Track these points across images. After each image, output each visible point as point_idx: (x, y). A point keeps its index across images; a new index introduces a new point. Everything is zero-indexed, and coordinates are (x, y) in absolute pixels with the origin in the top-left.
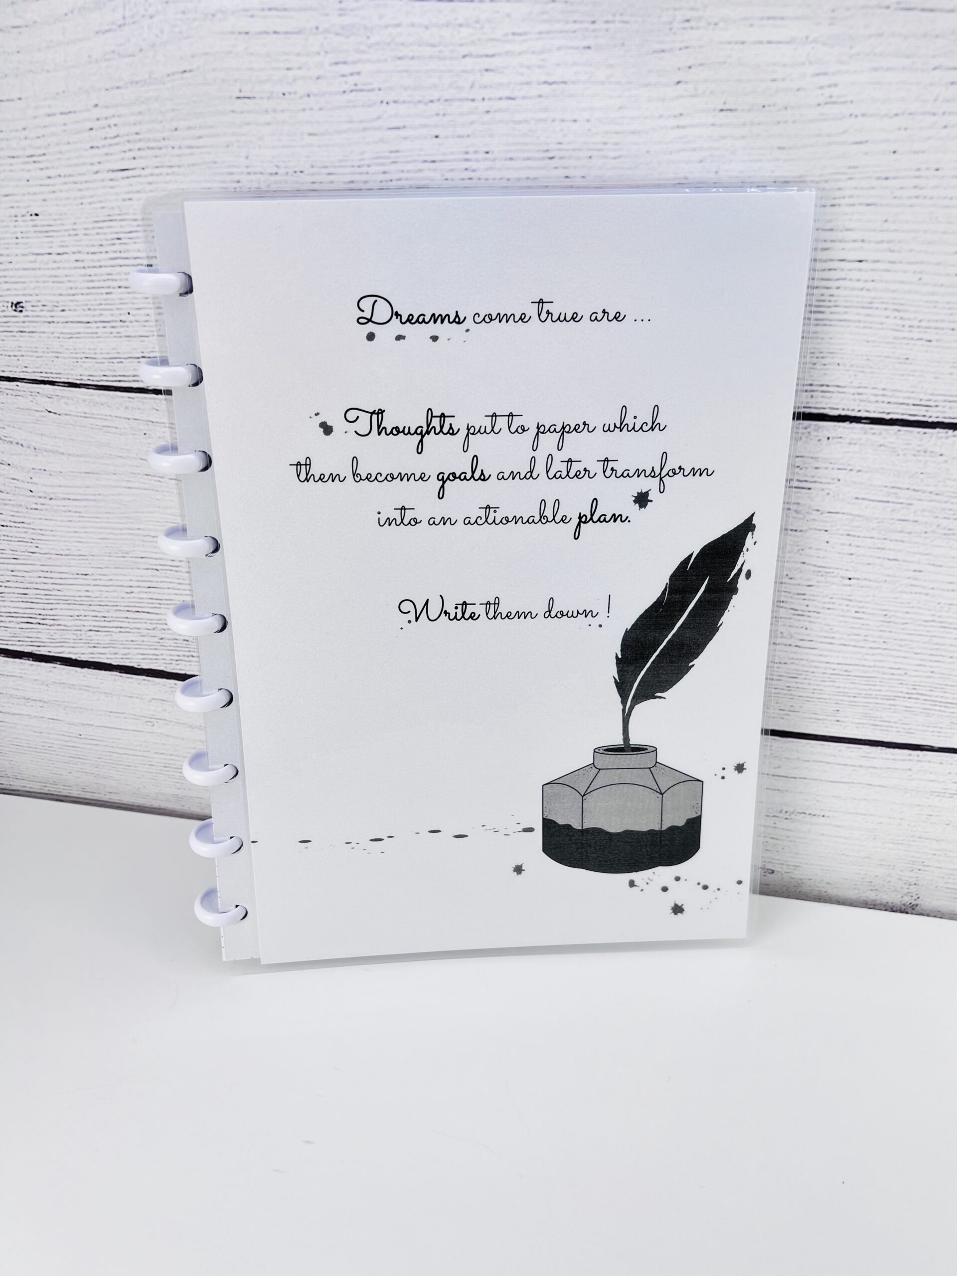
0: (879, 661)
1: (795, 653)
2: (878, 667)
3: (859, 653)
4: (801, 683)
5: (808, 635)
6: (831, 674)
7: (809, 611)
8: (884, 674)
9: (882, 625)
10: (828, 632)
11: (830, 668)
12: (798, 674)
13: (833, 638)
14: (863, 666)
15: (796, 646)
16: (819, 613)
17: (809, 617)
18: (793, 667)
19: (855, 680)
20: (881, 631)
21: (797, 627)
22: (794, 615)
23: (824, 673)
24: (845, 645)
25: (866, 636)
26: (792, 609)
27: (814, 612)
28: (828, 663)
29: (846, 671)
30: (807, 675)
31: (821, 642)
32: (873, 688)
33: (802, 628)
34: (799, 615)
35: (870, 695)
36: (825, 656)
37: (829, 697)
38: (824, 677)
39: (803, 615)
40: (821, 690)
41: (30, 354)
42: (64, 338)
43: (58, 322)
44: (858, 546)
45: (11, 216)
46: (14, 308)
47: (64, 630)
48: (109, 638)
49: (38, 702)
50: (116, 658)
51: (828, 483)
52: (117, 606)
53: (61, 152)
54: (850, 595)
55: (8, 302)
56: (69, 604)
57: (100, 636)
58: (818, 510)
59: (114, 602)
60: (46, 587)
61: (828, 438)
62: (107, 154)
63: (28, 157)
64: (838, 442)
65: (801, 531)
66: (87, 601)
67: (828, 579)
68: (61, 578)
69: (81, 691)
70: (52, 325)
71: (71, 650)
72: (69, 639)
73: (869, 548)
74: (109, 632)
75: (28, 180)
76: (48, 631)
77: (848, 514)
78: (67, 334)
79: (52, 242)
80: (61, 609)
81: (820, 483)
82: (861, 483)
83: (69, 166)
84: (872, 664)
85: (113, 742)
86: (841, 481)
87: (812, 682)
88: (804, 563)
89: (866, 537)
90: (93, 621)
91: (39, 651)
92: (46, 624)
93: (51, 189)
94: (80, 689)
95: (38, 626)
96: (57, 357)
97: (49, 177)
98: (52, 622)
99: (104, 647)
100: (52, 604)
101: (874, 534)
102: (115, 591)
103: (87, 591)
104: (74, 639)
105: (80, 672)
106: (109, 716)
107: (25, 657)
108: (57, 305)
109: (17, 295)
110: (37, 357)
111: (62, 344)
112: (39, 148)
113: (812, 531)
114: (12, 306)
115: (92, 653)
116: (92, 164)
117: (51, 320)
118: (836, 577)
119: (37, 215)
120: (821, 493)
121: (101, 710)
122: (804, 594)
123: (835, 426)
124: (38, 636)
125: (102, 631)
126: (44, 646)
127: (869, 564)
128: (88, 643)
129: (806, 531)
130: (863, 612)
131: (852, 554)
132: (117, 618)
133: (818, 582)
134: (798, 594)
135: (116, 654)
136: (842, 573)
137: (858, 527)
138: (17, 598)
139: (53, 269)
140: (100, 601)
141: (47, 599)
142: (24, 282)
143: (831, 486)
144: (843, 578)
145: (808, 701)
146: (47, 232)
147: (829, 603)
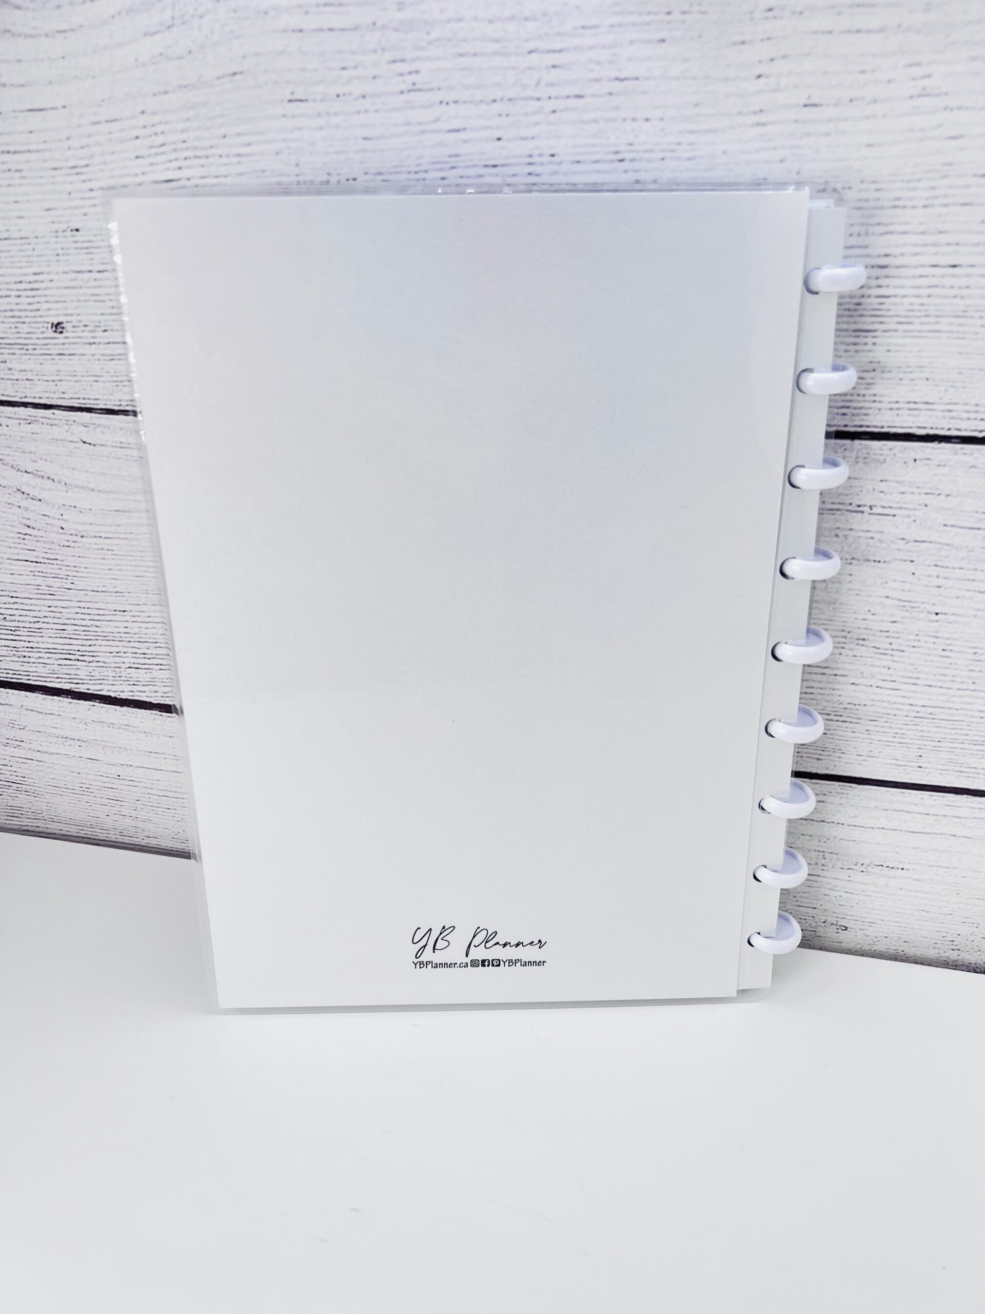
0: (969, 703)
1: (877, 694)
2: (966, 710)
3: (946, 695)
4: (882, 727)
5: (891, 675)
6: (915, 717)
7: (893, 650)
8: (972, 717)
9: (971, 665)
10: (913, 672)
11: (913, 711)
12: (878, 717)
13: (918, 678)
14: (950, 708)
15: (877, 687)
16: (903, 651)
17: (892, 655)
18: (873, 709)
19: (940, 723)
20: (970, 670)
21: (879, 667)
22: (876, 653)
23: (907, 716)
24: (930, 686)
25: (954, 676)
26: (874, 647)
27: (898, 650)
28: (912, 705)
29: (931, 714)
30: (888, 718)
31: (904, 683)
32: (960, 732)
33: (884, 667)
34: (881, 654)
35: (956, 739)
36: (909, 698)
37: (912, 741)
38: (906, 721)
39: (885, 654)
40: (903, 734)
41: (69, 378)
42: (104, 360)
43: (100, 343)
44: (946, 578)
45: (52, 232)
46: (54, 329)
47: (103, 667)
48: (149, 675)
49: (76, 741)
50: (156, 697)
51: (915, 509)
52: (156, 642)
53: (105, 163)
54: (937, 632)
55: (48, 323)
56: (108, 640)
57: (139, 673)
58: (903, 539)
59: (154, 638)
60: (84, 623)
61: (915, 460)
62: (152, 164)
63: (71, 168)
64: (925, 465)
65: (885, 562)
66: (126, 637)
67: (914, 614)
68: (99, 615)
69: (120, 730)
70: (93, 346)
71: (110, 687)
72: (108, 676)
73: (958, 579)
74: (149, 669)
75: (70, 194)
76: (87, 668)
77: (935, 542)
78: (108, 355)
79: (92, 259)
80: (100, 646)
81: (906, 509)
82: (950, 509)
83: (112, 177)
84: (959, 706)
85: (152, 784)
86: (928, 507)
87: (892, 725)
88: (888, 597)
89: (954, 568)
90: (132, 658)
91: (78, 688)
92: (85, 661)
93: (92, 202)
94: (119, 728)
95: (77, 663)
96: (97, 381)
97: (91, 190)
98: (91, 659)
99: (144, 685)
100: (91, 640)
101: (964, 564)
102: (154, 628)
103: (126, 627)
104: (113, 677)
105: (120, 711)
106: (149, 756)
107: (64, 694)
108: (98, 324)
109: (58, 315)
110: (76, 381)
111: (102, 366)
112: (83, 158)
113: (897, 562)
114: (52, 327)
115: (131, 691)
116: (136, 175)
117: (92, 341)
118: (922, 612)
119: (77, 230)
120: (907, 520)
121: (140, 751)
122: (888, 631)
123: (922, 446)
124: (77, 673)
125: (141, 669)
126: (83, 684)
127: (958, 597)
128: (128, 681)
129: (890, 562)
130: (951, 650)
131: (940, 587)
132: (156, 655)
133: (903, 618)
134: (881, 631)
135: (156, 692)
136: (929, 607)
137: (946, 557)
138: (55, 634)
139: (94, 287)
140: (139, 638)
141: (85, 635)
142: (65, 302)
143: (917, 513)
144: (930, 613)
145: (889, 746)
146: (87, 248)
147: (914, 640)
